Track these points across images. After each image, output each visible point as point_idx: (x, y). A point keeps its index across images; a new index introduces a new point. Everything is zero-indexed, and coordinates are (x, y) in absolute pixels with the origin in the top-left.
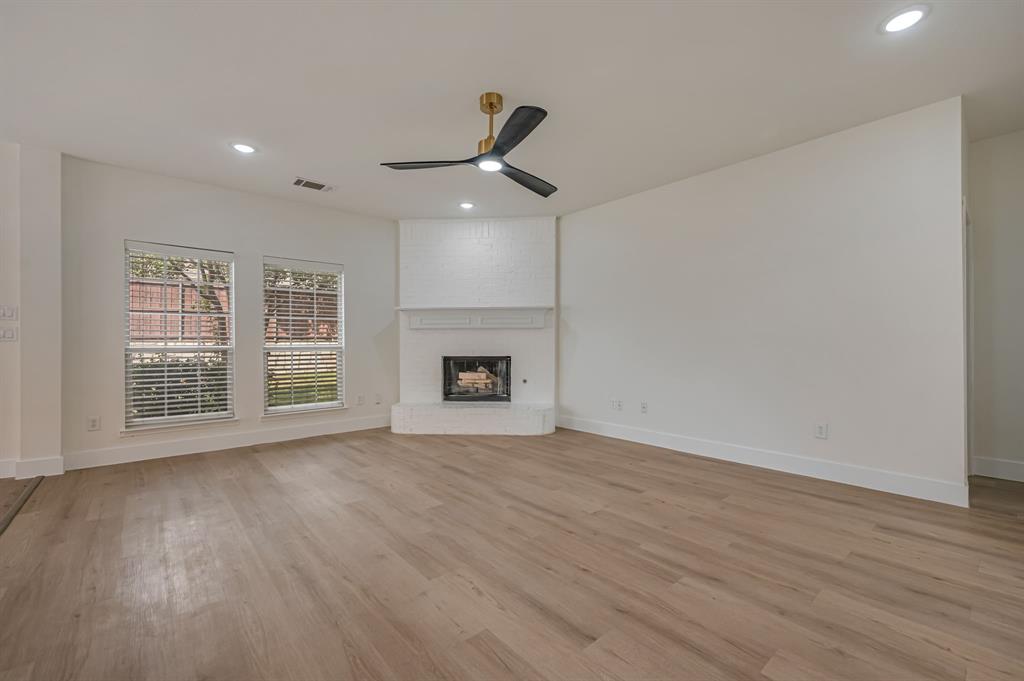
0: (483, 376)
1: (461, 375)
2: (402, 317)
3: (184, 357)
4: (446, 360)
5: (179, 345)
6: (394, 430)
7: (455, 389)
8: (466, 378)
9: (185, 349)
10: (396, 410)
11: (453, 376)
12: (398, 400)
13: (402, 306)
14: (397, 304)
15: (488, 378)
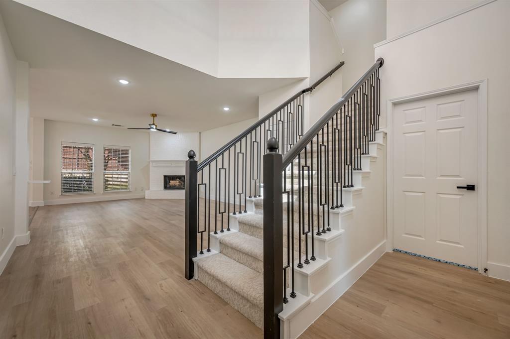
0: (178, 182)
1: (171, 181)
2: (151, 163)
3: (78, 175)
4: (165, 177)
5: (76, 171)
6: (146, 198)
7: (168, 186)
8: (172, 182)
9: (78, 173)
10: (147, 192)
11: (168, 182)
12: (149, 189)
13: (151, 160)
14: (149, 159)
15: (179, 182)
